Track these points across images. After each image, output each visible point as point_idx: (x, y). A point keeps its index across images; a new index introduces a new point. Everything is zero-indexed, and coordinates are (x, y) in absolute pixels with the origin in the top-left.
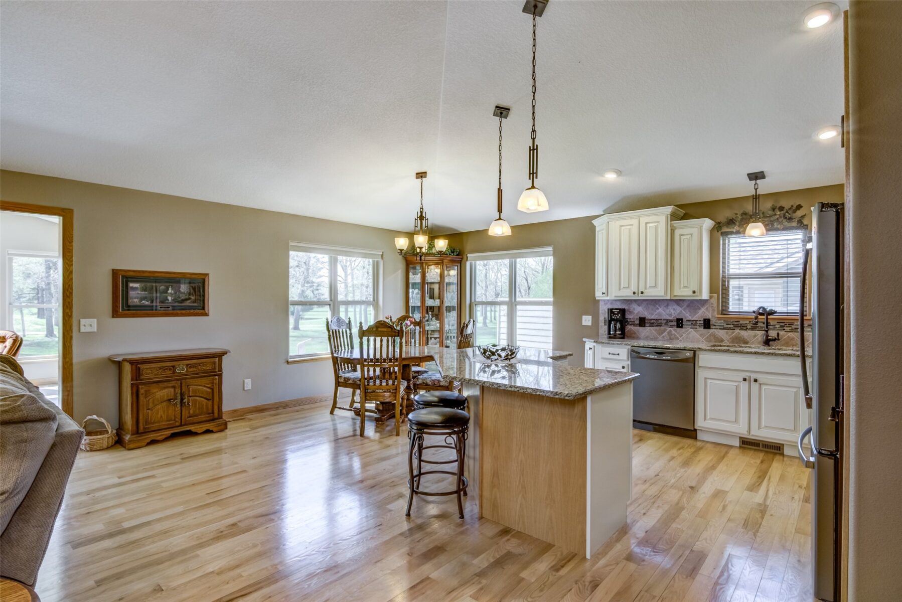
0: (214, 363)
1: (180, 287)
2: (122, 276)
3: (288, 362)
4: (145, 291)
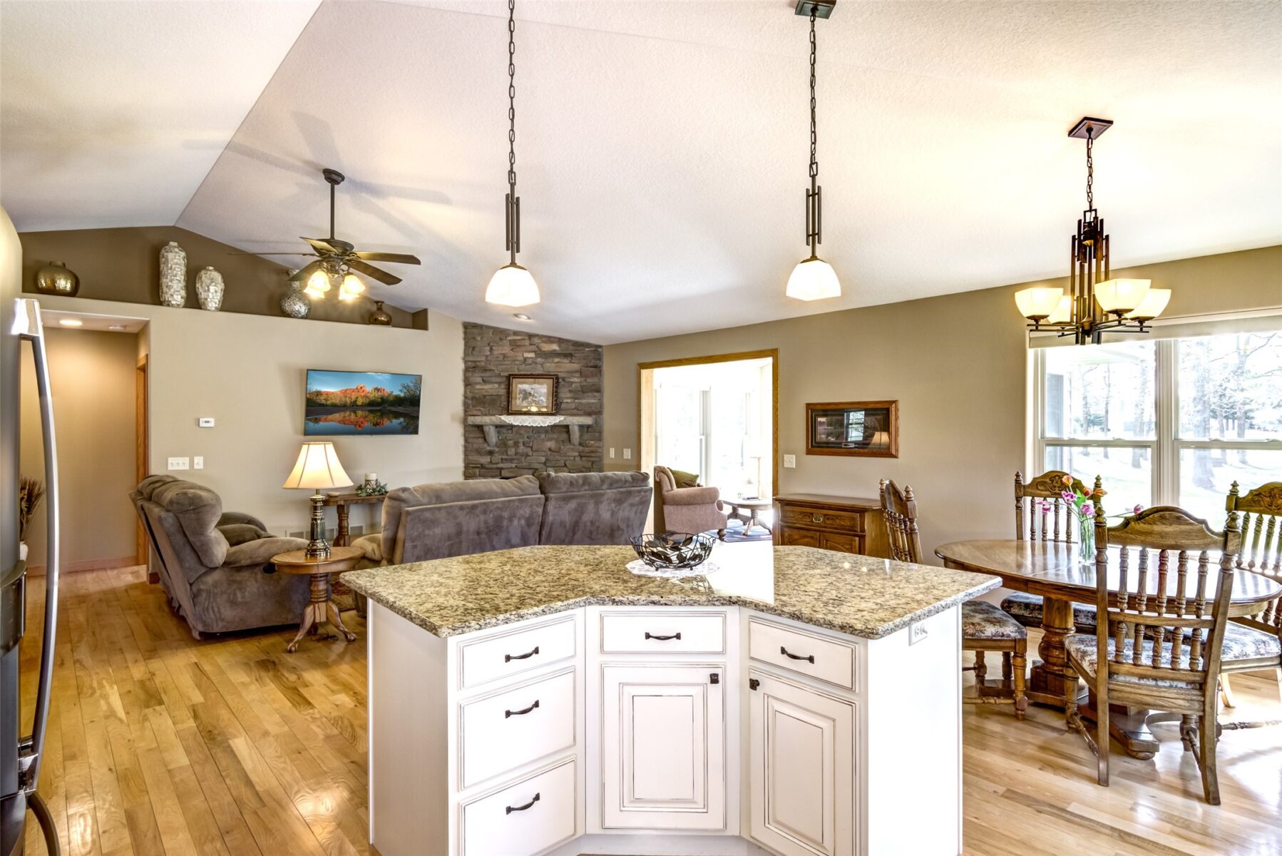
0: (854, 519)
2: (813, 410)
4: (831, 426)
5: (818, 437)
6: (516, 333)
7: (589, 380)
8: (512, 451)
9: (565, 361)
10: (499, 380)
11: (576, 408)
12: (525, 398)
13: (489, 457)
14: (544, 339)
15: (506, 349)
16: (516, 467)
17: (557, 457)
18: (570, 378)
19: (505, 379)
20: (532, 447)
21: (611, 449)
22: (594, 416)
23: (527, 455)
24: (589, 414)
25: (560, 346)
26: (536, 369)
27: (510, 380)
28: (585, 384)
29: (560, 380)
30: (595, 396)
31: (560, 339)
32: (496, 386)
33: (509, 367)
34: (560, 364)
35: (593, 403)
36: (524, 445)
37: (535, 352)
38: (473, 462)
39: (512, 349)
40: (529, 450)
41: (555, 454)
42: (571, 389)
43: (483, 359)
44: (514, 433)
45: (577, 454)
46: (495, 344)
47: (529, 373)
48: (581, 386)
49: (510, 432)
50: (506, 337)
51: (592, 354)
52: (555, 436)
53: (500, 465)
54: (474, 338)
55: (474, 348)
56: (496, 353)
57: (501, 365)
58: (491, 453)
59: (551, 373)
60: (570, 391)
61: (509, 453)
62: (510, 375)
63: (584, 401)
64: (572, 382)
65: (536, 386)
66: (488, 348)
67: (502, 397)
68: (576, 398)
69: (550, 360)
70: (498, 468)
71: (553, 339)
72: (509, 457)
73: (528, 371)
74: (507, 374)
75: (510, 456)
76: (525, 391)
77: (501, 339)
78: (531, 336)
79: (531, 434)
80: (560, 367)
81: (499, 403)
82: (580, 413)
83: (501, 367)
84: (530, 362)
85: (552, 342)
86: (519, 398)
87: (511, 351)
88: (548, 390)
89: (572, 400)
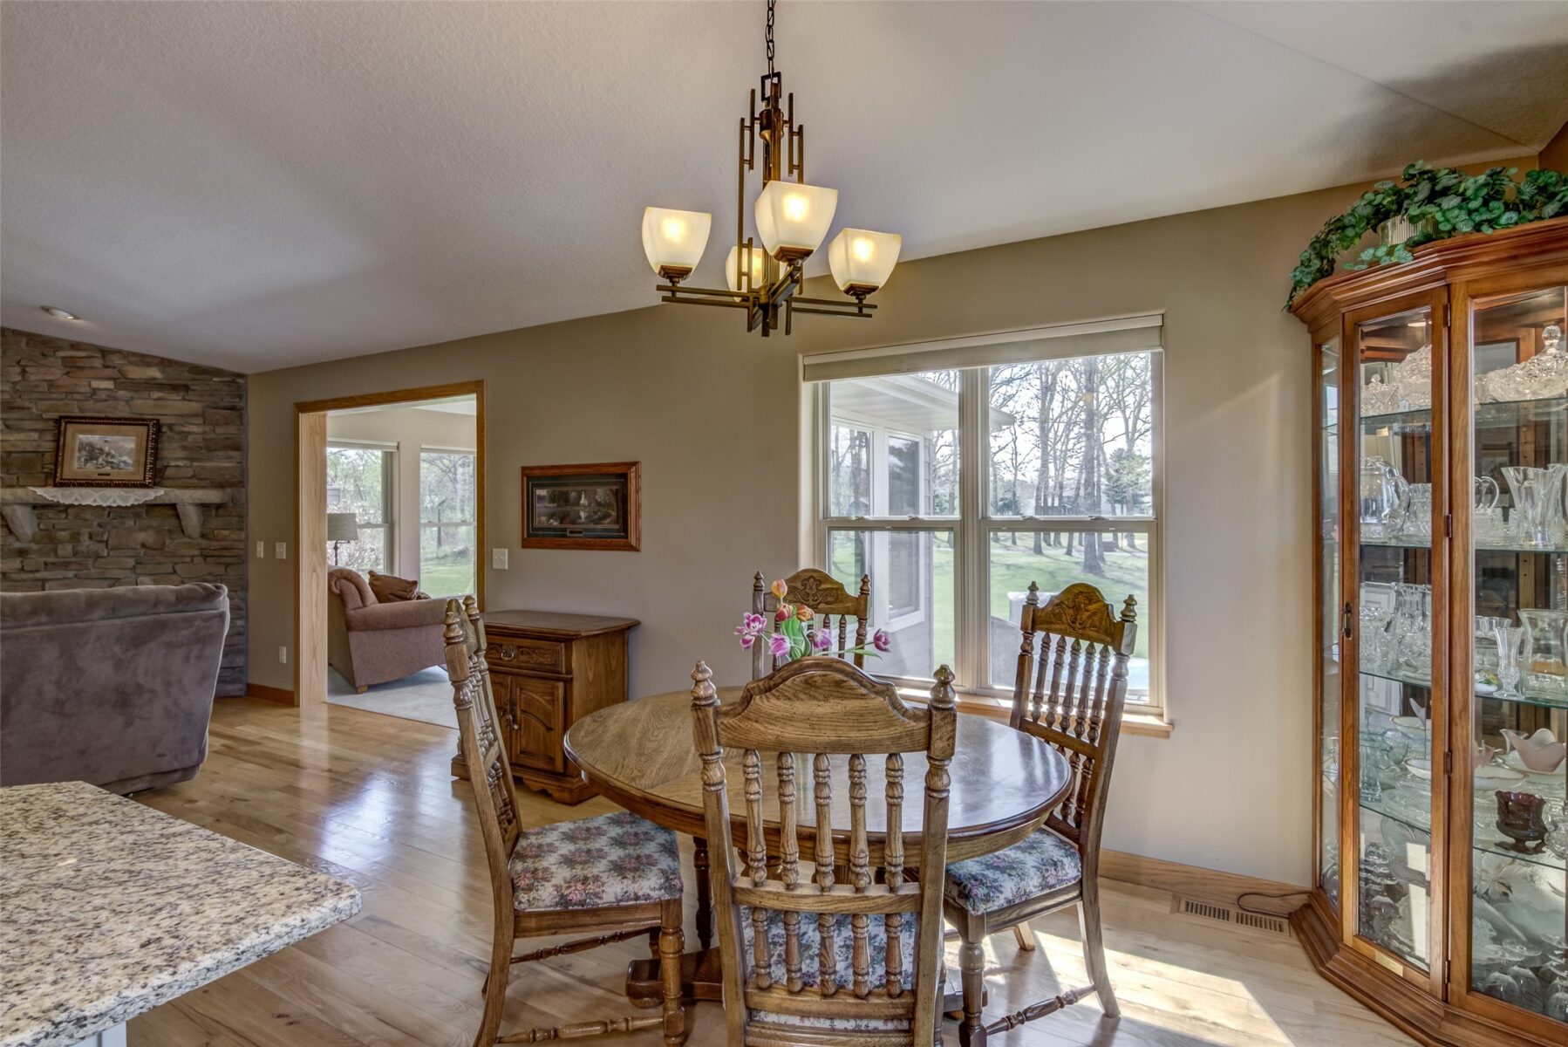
0: (557, 653)
1: (596, 493)
2: (529, 478)
4: (554, 502)
5: (537, 520)
6: (75, 346)
7: (220, 430)
8: (66, 550)
9: (173, 396)
10: (40, 425)
11: (194, 476)
12: (92, 458)
13: (20, 559)
14: (131, 359)
15: (56, 373)
16: (76, 576)
17: (158, 557)
18: (182, 425)
19: (51, 424)
20: (107, 542)
21: (258, 543)
22: (229, 490)
23: (98, 556)
24: (220, 486)
25: (163, 372)
26: (116, 409)
27: (60, 425)
28: (212, 436)
29: (164, 429)
30: (231, 457)
31: (163, 359)
32: (35, 436)
33: (61, 403)
34: (163, 402)
35: (226, 468)
36: (91, 538)
37: (114, 379)
39: (67, 373)
40: (102, 546)
41: (155, 552)
42: (186, 443)
44: (70, 518)
45: (197, 552)
46: (32, 364)
47: (102, 415)
48: (204, 440)
49: (64, 515)
50: (55, 352)
51: (226, 388)
52: (154, 523)
53: (40, 575)
56: (32, 378)
57: (44, 400)
58: (23, 553)
59: (145, 417)
60: (184, 448)
61: (60, 552)
62: (61, 418)
63: (209, 464)
64: (189, 433)
65: (113, 438)
66: (18, 369)
67: (47, 455)
68: (193, 460)
69: (145, 394)
70: (38, 580)
71: (149, 360)
73: (100, 412)
74: (56, 416)
76: (90, 445)
77: (43, 355)
78: (105, 352)
79: (105, 518)
80: (163, 406)
81: (39, 465)
82: (202, 483)
83: (43, 402)
84: (104, 396)
85: (149, 365)
86: (79, 458)
87: (65, 377)
88: (137, 444)
89: (187, 463)
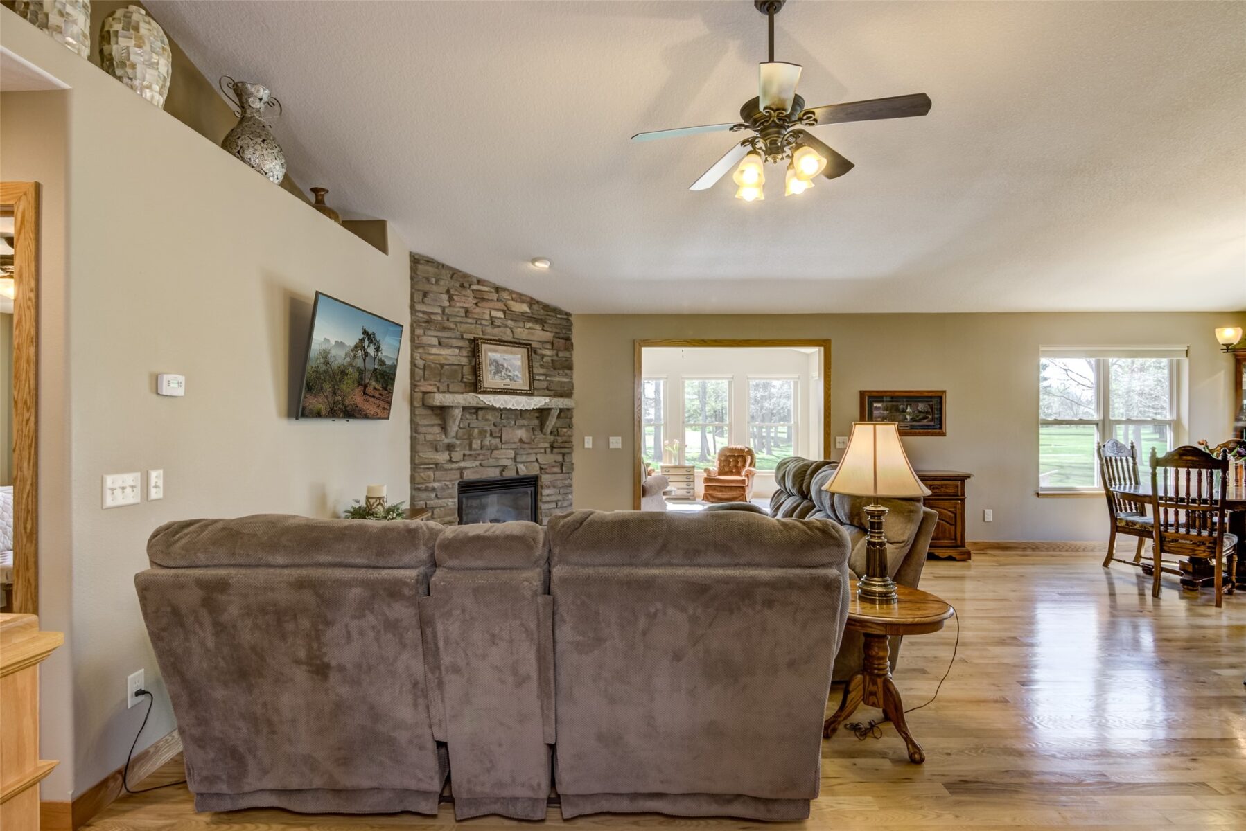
0: (957, 486)
1: (918, 406)
2: (869, 397)
3: (1038, 495)
4: (887, 410)
6: (479, 282)
7: (561, 354)
8: (476, 444)
9: (537, 327)
10: (461, 343)
11: (547, 388)
12: (498, 372)
13: (448, 453)
14: (514, 296)
15: (470, 302)
16: (481, 465)
17: (526, 449)
18: (541, 349)
19: (469, 343)
20: (501, 438)
21: (585, 437)
22: (566, 398)
23: (495, 449)
24: (564, 396)
25: (530, 307)
26: (505, 333)
27: (476, 345)
28: (555, 358)
29: (534, 352)
30: (566, 375)
31: (530, 298)
32: (457, 351)
33: (473, 327)
34: (533, 331)
35: (565, 382)
36: (491, 435)
37: (504, 311)
38: (427, 461)
39: (476, 304)
40: (499, 440)
41: (527, 445)
42: (543, 363)
43: (439, 311)
44: (480, 418)
45: (547, 445)
46: (457, 293)
47: (497, 338)
48: (552, 360)
49: (475, 417)
50: (470, 285)
51: (562, 323)
52: (525, 422)
53: (462, 464)
54: (428, 280)
55: (425, 294)
56: (456, 304)
57: (463, 323)
58: (450, 447)
59: (524, 341)
60: (543, 366)
61: (472, 446)
62: (475, 339)
63: (556, 379)
64: (544, 355)
65: (507, 356)
66: (446, 297)
67: (468, 369)
68: (548, 376)
69: (521, 324)
70: (457, 469)
71: (524, 298)
72: (475, 452)
73: (498, 336)
74: (470, 337)
75: (475, 450)
76: (496, 361)
77: (462, 286)
78: (498, 289)
79: (499, 419)
80: (533, 334)
81: (460, 375)
82: (552, 393)
83: (462, 325)
84: (499, 324)
85: (523, 302)
86: (491, 372)
87: (474, 306)
88: (522, 362)
89: (544, 377)
